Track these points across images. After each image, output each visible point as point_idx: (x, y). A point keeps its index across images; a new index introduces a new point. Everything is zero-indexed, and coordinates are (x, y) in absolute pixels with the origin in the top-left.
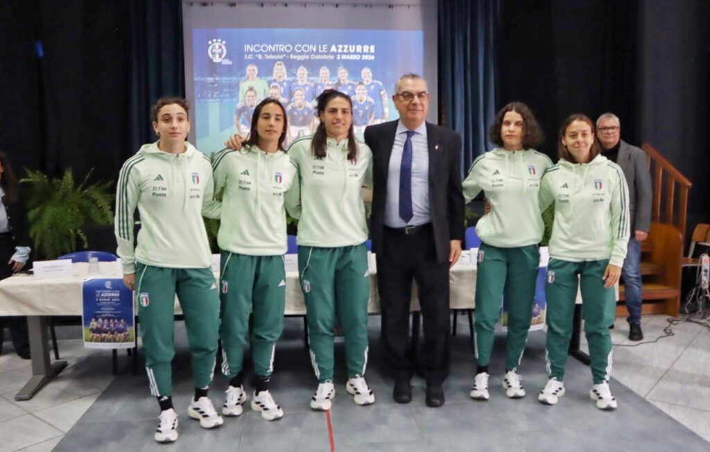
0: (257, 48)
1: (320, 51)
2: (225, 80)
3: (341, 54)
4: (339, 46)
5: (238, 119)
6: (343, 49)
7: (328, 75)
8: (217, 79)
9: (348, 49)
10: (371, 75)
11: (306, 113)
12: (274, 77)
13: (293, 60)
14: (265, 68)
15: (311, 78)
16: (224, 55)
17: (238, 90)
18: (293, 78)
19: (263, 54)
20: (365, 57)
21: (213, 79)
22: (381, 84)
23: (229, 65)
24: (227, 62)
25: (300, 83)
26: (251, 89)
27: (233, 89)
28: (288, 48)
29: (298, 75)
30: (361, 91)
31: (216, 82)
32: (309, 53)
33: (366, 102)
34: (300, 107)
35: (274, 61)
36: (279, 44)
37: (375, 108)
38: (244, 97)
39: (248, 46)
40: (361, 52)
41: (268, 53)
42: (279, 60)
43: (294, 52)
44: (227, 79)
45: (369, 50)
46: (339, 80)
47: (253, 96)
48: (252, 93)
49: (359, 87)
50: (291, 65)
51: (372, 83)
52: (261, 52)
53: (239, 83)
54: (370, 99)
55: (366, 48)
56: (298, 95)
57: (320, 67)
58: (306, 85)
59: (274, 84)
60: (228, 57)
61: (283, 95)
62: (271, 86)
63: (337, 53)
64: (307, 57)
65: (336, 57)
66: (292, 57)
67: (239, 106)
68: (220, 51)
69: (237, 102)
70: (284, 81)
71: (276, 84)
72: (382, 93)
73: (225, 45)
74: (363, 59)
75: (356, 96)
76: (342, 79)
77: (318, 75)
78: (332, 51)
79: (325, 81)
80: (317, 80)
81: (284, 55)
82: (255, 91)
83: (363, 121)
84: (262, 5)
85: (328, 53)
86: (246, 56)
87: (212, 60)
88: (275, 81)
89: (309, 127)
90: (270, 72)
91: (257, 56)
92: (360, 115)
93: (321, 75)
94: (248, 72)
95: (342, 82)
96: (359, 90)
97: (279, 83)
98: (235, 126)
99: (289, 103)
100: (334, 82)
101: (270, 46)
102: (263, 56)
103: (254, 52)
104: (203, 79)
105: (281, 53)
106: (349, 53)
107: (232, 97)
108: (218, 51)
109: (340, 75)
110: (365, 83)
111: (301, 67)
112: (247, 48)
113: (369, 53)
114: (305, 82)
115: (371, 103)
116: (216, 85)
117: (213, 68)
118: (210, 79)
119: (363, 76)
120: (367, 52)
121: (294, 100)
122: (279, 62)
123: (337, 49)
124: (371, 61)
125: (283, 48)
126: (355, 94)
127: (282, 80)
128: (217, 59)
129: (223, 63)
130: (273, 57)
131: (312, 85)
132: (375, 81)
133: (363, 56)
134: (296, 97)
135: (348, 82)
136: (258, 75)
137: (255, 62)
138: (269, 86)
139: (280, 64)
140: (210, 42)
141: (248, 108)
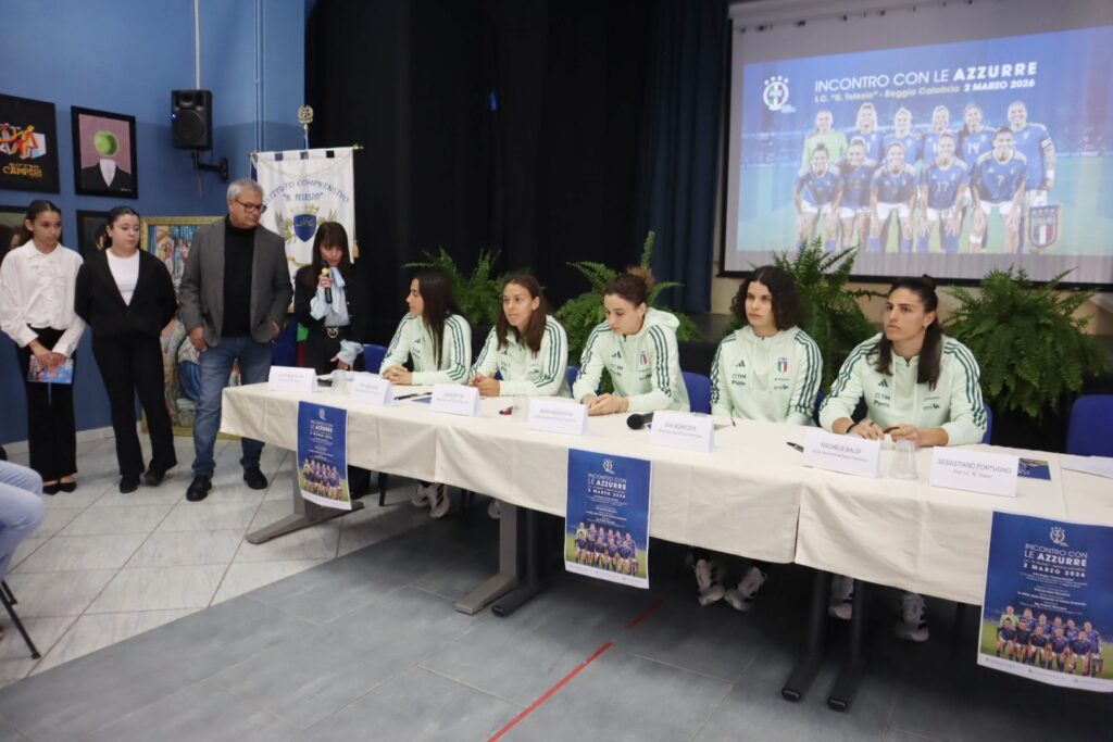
0: (834, 85)
1: (936, 80)
2: (783, 135)
3: (972, 82)
4: (970, 69)
5: (798, 192)
6: (976, 73)
7: (947, 119)
8: (773, 134)
9: (986, 73)
10: (1025, 114)
11: (904, 182)
12: (858, 126)
13: (890, 98)
14: (845, 114)
15: (917, 126)
16: (785, 100)
17: (802, 150)
18: (887, 127)
19: (842, 93)
20: (1015, 84)
21: (767, 134)
22: (1044, 128)
23: (791, 114)
24: (789, 109)
25: (898, 135)
26: (821, 147)
27: (795, 147)
28: (883, 81)
29: (896, 122)
30: (1005, 143)
31: (771, 139)
32: (917, 87)
33: (1012, 160)
34: (896, 172)
35: (859, 103)
36: (868, 75)
37: (1027, 173)
38: (811, 159)
39: (821, 83)
40: (1009, 75)
41: (851, 91)
42: (867, 100)
43: (891, 87)
44: (789, 133)
45: (1026, 71)
46: (966, 126)
47: (823, 158)
48: (822, 153)
49: (1000, 136)
50: (885, 108)
51: (1026, 128)
52: (839, 91)
53: (804, 139)
54: (1021, 156)
55: (1020, 69)
56: (893, 154)
57: (933, 108)
58: (908, 137)
59: (856, 138)
60: (791, 101)
61: (869, 155)
62: (852, 142)
63: (966, 82)
64: (912, 92)
65: (962, 88)
66: (888, 94)
67: (802, 173)
68: (779, 94)
69: (800, 167)
70: (873, 132)
71: (860, 138)
72: (1045, 143)
73: (788, 85)
74: (1013, 87)
75: (994, 152)
76: (972, 123)
77: (928, 120)
78: (956, 78)
79: (940, 129)
80: (926, 129)
81: (876, 93)
82: (827, 151)
83: (1004, 194)
84: (845, 18)
85: (950, 82)
86: (816, 99)
87: (768, 107)
88: (858, 133)
89: (908, 204)
90: (853, 121)
91: (833, 96)
92: (1000, 183)
93: (934, 120)
94: (818, 122)
95: (971, 129)
96: (1001, 140)
97: (864, 136)
98: (793, 203)
99: (878, 167)
100: (957, 131)
101: (854, 80)
102: (843, 96)
103: (829, 90)
104: (753, 135)
105: (871, 90)
106: (987, 80)
107: (792, 159)
108: (776, 93)
109: (967, 118)
110: (1013, 128)
111: (902, 109)
112: (819, 85)
113: (1026, 76)
114: (908, 132)
115: (1021, 161)
116: (771, 144)
117: (769, 119)
118: (763, 136)
119: (1010, 116)
120: (1022, 74)
121: (887, 162)
122: (867, 104)
123: (966, 74)
124: (1028, 89)
125: (874, 81)
126: (993, 148)
127: (869, 130)
128: (775, 106)
129: (784, 111)
130: (858, 96)
131: (918, 136)
132: (1032, 124)
133: (1013, 82)
134: (889, 157)
135: (982, 127)
136: (832, 126)
137: (831, 106)
138: (849, 142)
139: (869, 107)
140: (767, 82)
141: (814, 175)
